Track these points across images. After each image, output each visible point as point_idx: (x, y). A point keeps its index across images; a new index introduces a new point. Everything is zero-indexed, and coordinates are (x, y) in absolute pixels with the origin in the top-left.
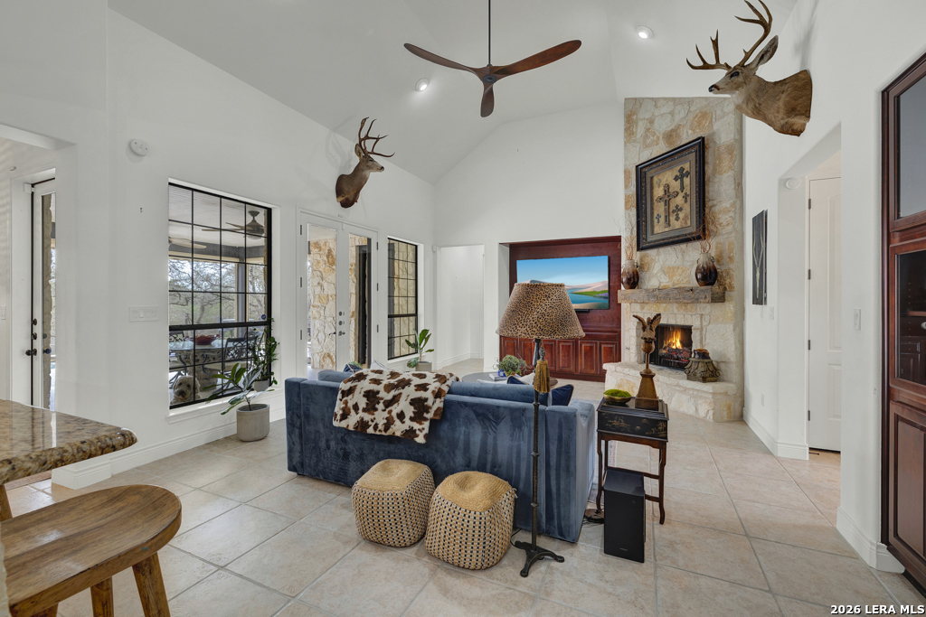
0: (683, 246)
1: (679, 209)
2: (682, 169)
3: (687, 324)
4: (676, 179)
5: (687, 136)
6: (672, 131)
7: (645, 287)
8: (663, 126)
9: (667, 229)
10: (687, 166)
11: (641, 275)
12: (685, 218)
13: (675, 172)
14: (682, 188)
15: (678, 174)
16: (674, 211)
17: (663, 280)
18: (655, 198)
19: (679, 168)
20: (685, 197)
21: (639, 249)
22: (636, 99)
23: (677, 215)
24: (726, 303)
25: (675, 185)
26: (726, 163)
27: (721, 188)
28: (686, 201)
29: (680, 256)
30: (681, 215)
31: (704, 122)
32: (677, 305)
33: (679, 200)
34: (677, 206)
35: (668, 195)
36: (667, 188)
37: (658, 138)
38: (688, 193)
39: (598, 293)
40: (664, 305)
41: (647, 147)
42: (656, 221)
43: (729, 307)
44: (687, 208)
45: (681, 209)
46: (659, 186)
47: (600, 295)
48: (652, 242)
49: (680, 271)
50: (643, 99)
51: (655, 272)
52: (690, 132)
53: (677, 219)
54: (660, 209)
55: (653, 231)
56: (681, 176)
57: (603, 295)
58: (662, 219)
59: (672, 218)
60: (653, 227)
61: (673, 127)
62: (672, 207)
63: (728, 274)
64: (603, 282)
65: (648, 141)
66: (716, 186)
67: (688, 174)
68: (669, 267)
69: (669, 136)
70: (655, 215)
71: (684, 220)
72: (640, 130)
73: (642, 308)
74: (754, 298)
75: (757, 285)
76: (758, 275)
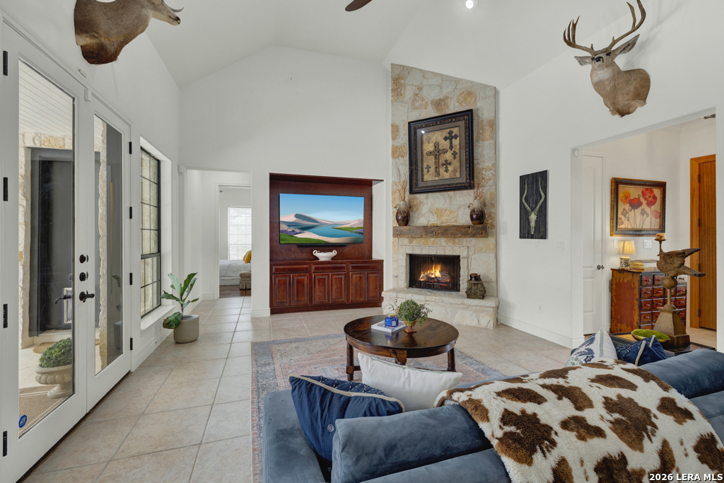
0: (451, 193)
1: (447, 163)
2: (451, 133)
3: (455, 254)
4: (446, 139)
5: (454, 107)
6: (440, 100)
7: (414, 225)
8: (431, 94)
9: (437, 178)
10: (456, 131)
11: (411, 214)
12: (455, 171)
13: (445, 133)
14: (451, 147)
15: (448, 135)
16: (443, 165)
17: (431, 219)
18: (425, 152)
19: (449, 130)
20: (454, 154)
21: (411, 192)
22: (404, 66)
23: (447, 167)
24: (489, 238)
25: (445, 144)
26: (488, 133)
27: (483, 150)
28: (455, 158)
29: (448, 200)
30: (450, 168)
31: (469, 99)
32: (445, 239)
33: (448, 156)
34: (446, 161)
35: (437, 152)
36: (436, 145)
37: (427, 103)
38: (457, 151)
39: (355, 229)
40: (433, 239)
41: (415, 108)
42: (425, 171)
43: (491, 240)
44: (456, 163)
45: (450, 164)
46: (429, 143)
47: (356, 230)
48: (422, 187)
49: (448, 212)
50: (412, 68)
51: (423, 212)
52: (457, 104)
53: (447, 171)
54: (430, 161)
55: (422, 179)
56: (450, 137)
57: (359, 231)
58: (432, 170)
59: (442, 170)
60: (423, 175)
61: (441, 97)
62: (442, 161)
63: (490, 216)
64: (359, 220)
65: (417, 104)
66: (480, 149)
67: (456, 137)
68: (437, 209)
69: (438, 104)
70: (425, 166)
71: (453, 172)
72: (409, 93)
73: (411, 242)
74: (525, 233)
75: (533, 224)
76: (533, 217)
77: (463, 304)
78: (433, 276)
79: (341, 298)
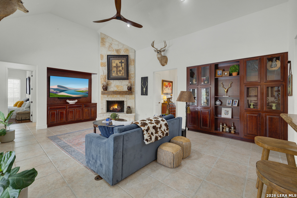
0: (121, 81)
1: (120, 71)
2: (121, 61)
3: (122, 100)
4: (120, 63)
5: (122, 53)
6: (118, 50)
7: (109, 90)
8: (115, 47)
9: (117, 75)
10: (123, 61)
11: (108, 87)
12: (123, 73)
13: (120, 61)
14: (122, 66)
15: (121, 62)
16: (119, 71)
17: (115, 89)
18: (113, 66)
19: (121, 60)
20: (123, 68)
21: (108, 79)
22: (105, 35)
23: (120, 72)
24: (133, 95)
25: (119, 64)
26: (132, 63)
27: (131, 68)
28: (123, 69)
29: (120, 83)
30: (121, 72)
31: (127, 51)
32: (119, 95)
33: (121, 68)
34: (120, 70)
35: (117, 67)
36: (117, 64)
37: (114, 50)
38: (124, 67)
39: (84, 91)
40: (115, 95)
41: (110, 51)
42: (113, 72)
43: (133, 96)
44: (123, 71)
45: (121, 71)
46: (114, 63)
47: (85, 92)
48: (112, 78)
49: (120, 87)
50: (108, 36)
51: (112, 86)
52: (123, 52)
53: (120, 73)
54: (115, 69)
55: (112, 75)
56: (121, 63)
57: (86, 92)
58: (115, 72)
59: (119, 73)
60: (112, 74)
61: (118, 49)
62: (119, 70)
63: (133, 88)
64: (86, 88)
65: (110, 49)
66: (130, 68)
67: (123, 63)
68: (117, 85)
69: (117, 51)
70: (113, 71)
71: (122, 74)
72: (107, 45)
73: (108, 96)
74: (142, 94)
75: (144, 91)
76: (144, 89)
77: (125, 116)
78: (115, 108)
79: (80, 118)
